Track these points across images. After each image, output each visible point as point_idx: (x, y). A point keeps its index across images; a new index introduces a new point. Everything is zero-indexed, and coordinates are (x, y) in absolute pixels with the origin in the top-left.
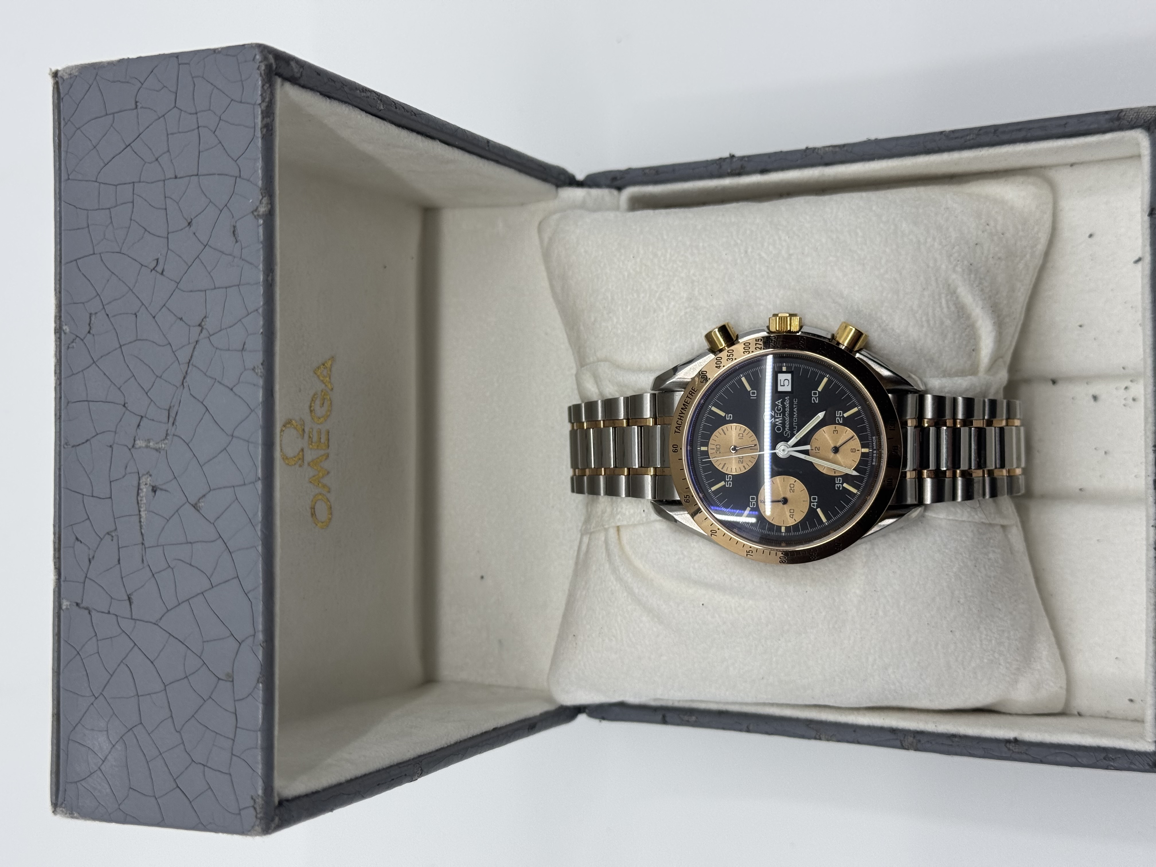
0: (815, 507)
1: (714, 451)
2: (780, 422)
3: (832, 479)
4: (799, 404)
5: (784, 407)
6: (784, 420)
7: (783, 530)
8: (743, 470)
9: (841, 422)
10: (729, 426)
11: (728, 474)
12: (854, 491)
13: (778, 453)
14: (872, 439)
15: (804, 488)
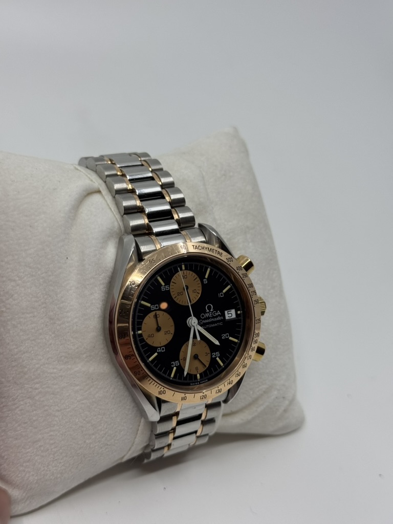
0: (158, 351)
1: (183, 274)
4: (219, 325)
5: (217, 317)
6: (208, 318)
7: (140, 332)
8: (173, 297)
9: (213, 357)
10: (199, 282)
11: (169, 287)
12: (172, 375)
13: (192, 318)
14: (206, 379)
15: (169, 341)
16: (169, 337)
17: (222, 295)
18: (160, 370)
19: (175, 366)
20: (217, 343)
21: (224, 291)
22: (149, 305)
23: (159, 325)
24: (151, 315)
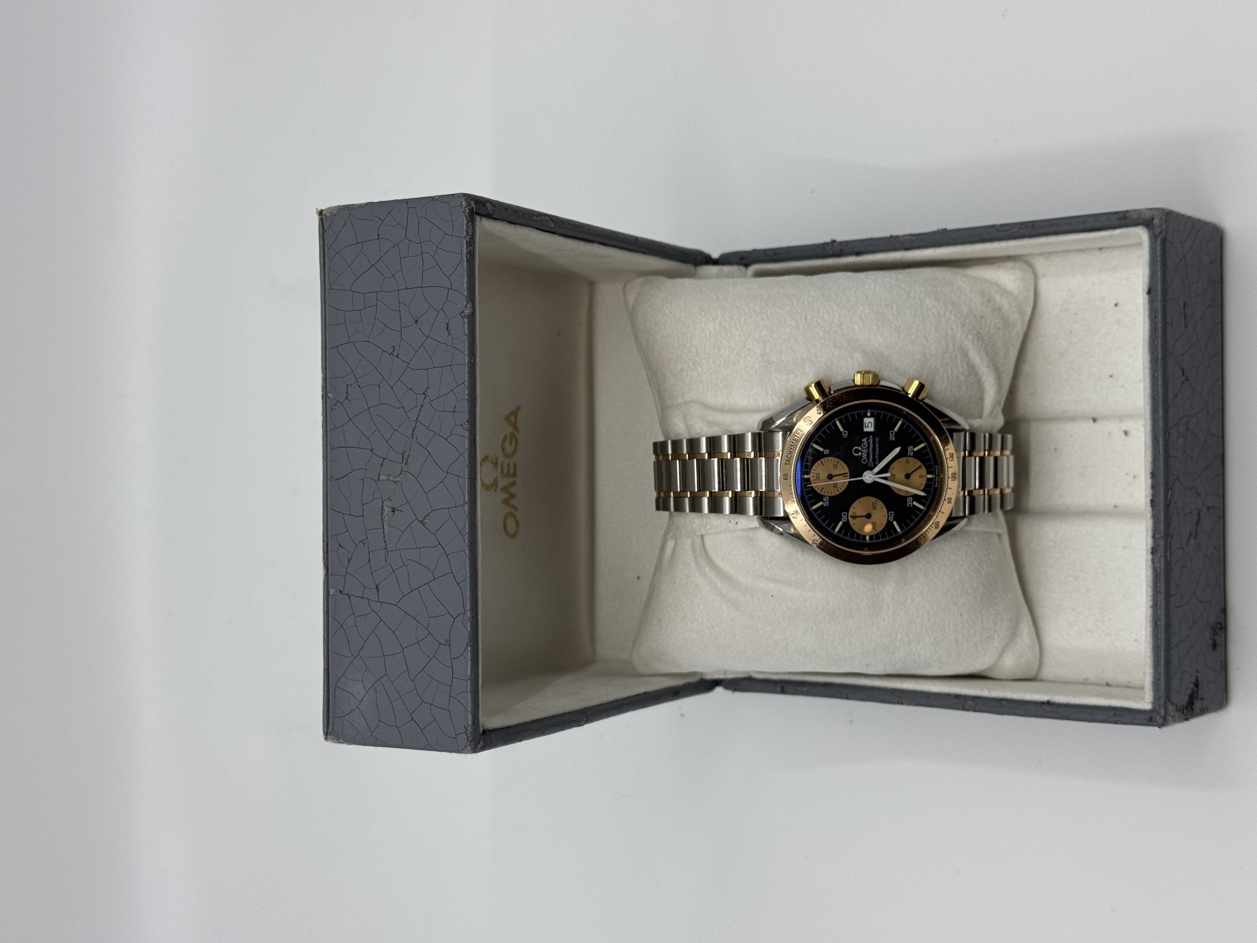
0: (892, 520)
1: (815, 478)
3: (904, 498)
4: (879, 442)
5: (868, 443)
6: (868, 454)
7: (867, 538)
8: (837, 493)
9: (912, 455)
10: (826, 459)
11: (825, 496)
12: (921, 507)
13: (865, 479)
14: (935, 467)
15: (883, 505)
16: (880, 504)
17: (845, 433)
18: (912, 520)
19: (912, 502)
20: (897, 450)
21: (841, 429)
22: (841, 523)
23: (865, 514)
24: (851, 521)
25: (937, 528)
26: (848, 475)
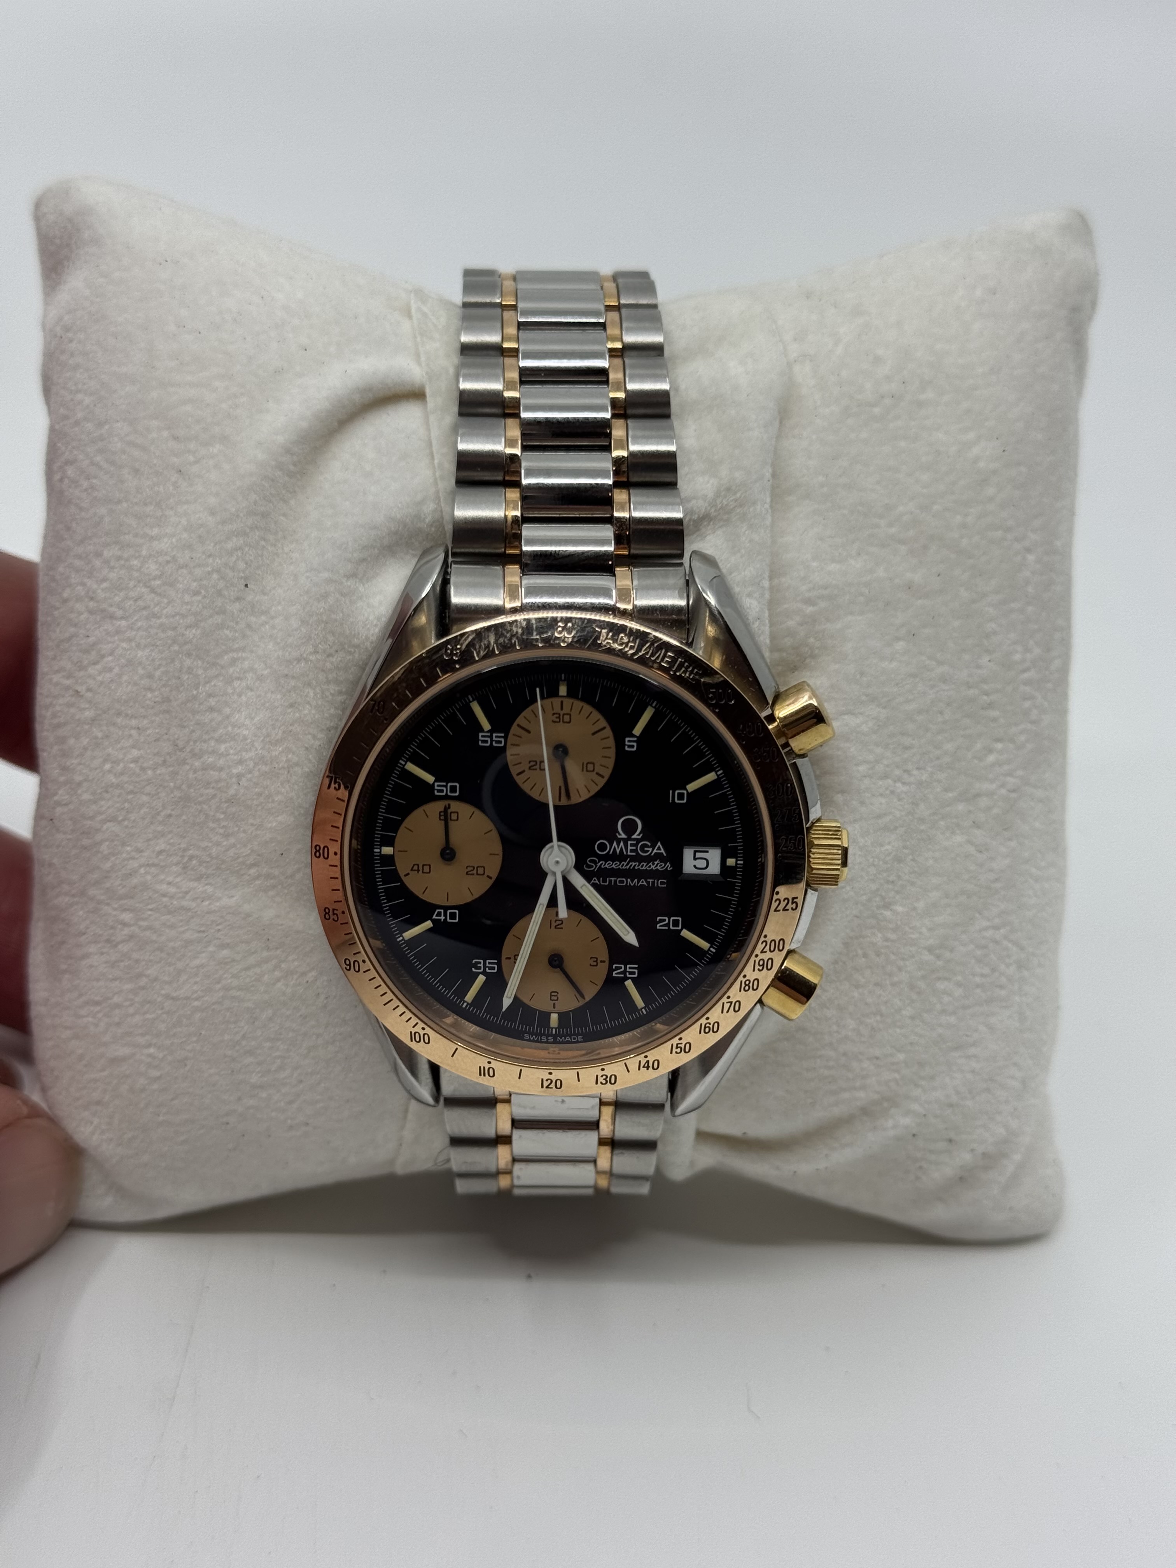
0: (434, 917)
1: (558, 710)
2: (618, 852)
3: (497, 952)
4: (653, 888)
5: (650, 859)
6: (621, 857)
7: (387, 850)
8: (514, 770)
9: (615, 974)
10: (611, 742)
11: (506, 738)
12: (470, 996)
13: (552, 847)
14: (577, 1035)
15: (476, 895)
16: (480, 886)
17: (681, 796)
18: (434, 971)
19: (484, 973)
20: (630, 937)
21: (692, 787)
22: (429, 778)
23: (453, 844)
24: (433, 809)
25: (413, 1037)
26: (564, 802)
